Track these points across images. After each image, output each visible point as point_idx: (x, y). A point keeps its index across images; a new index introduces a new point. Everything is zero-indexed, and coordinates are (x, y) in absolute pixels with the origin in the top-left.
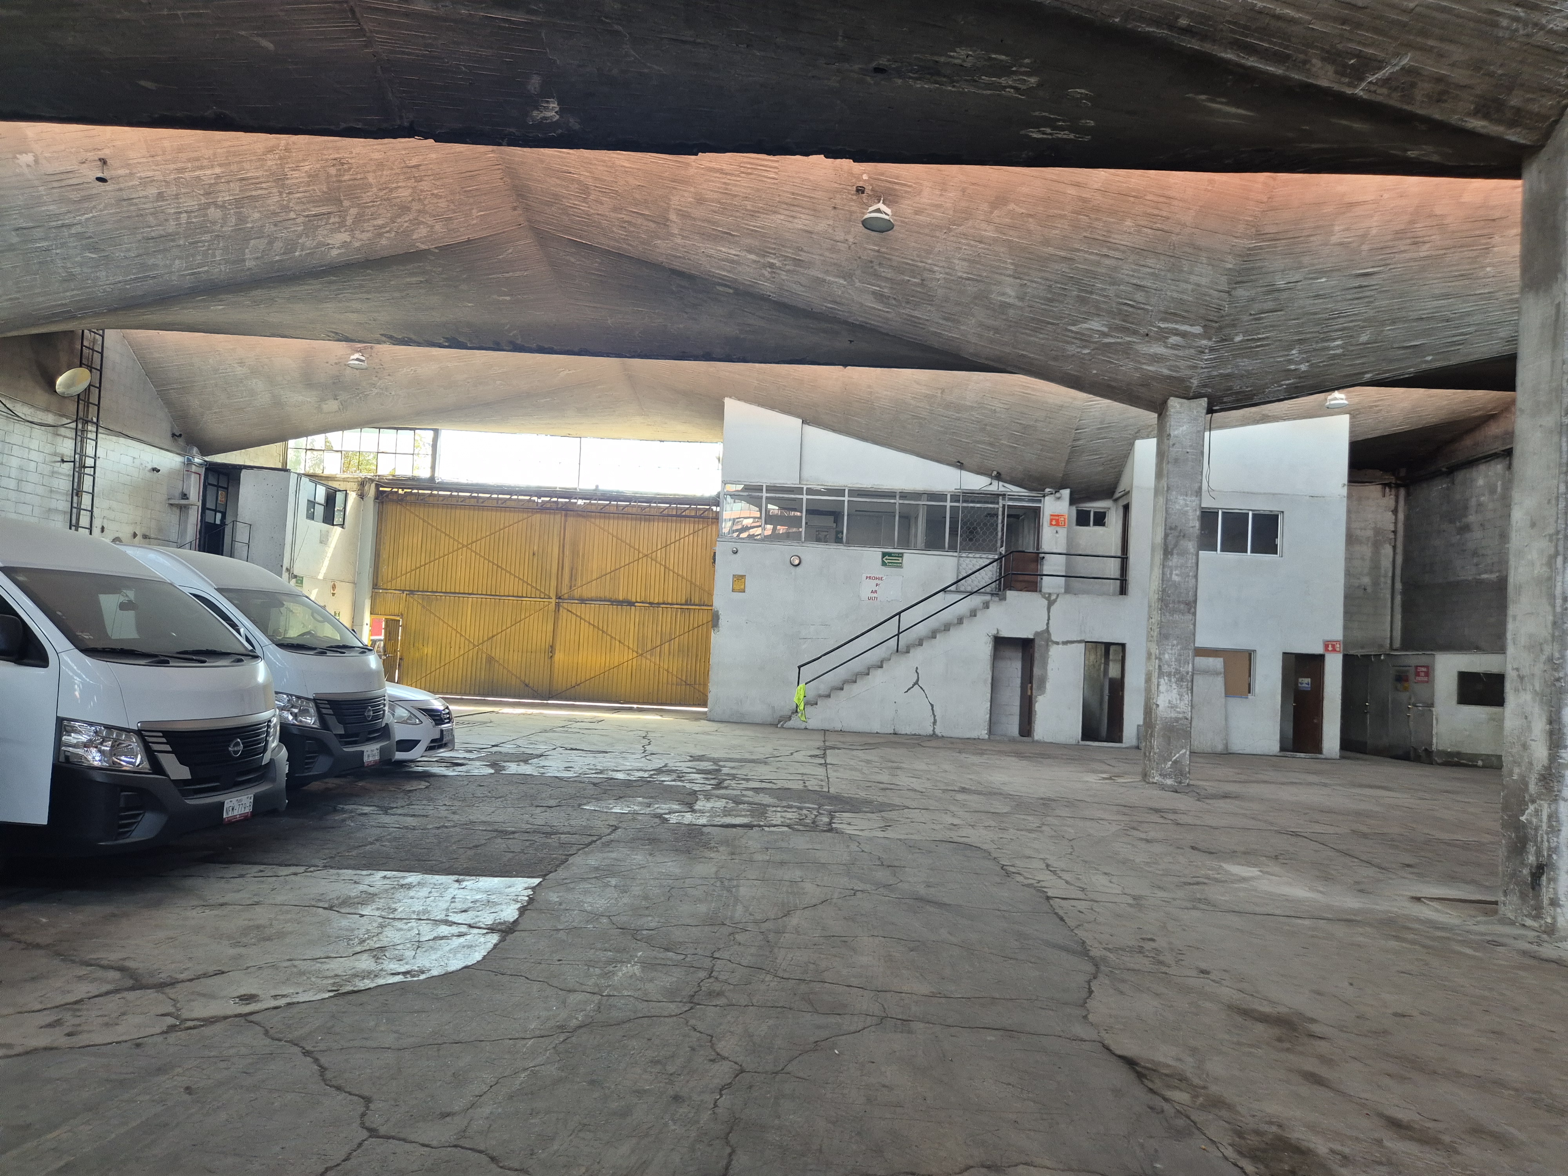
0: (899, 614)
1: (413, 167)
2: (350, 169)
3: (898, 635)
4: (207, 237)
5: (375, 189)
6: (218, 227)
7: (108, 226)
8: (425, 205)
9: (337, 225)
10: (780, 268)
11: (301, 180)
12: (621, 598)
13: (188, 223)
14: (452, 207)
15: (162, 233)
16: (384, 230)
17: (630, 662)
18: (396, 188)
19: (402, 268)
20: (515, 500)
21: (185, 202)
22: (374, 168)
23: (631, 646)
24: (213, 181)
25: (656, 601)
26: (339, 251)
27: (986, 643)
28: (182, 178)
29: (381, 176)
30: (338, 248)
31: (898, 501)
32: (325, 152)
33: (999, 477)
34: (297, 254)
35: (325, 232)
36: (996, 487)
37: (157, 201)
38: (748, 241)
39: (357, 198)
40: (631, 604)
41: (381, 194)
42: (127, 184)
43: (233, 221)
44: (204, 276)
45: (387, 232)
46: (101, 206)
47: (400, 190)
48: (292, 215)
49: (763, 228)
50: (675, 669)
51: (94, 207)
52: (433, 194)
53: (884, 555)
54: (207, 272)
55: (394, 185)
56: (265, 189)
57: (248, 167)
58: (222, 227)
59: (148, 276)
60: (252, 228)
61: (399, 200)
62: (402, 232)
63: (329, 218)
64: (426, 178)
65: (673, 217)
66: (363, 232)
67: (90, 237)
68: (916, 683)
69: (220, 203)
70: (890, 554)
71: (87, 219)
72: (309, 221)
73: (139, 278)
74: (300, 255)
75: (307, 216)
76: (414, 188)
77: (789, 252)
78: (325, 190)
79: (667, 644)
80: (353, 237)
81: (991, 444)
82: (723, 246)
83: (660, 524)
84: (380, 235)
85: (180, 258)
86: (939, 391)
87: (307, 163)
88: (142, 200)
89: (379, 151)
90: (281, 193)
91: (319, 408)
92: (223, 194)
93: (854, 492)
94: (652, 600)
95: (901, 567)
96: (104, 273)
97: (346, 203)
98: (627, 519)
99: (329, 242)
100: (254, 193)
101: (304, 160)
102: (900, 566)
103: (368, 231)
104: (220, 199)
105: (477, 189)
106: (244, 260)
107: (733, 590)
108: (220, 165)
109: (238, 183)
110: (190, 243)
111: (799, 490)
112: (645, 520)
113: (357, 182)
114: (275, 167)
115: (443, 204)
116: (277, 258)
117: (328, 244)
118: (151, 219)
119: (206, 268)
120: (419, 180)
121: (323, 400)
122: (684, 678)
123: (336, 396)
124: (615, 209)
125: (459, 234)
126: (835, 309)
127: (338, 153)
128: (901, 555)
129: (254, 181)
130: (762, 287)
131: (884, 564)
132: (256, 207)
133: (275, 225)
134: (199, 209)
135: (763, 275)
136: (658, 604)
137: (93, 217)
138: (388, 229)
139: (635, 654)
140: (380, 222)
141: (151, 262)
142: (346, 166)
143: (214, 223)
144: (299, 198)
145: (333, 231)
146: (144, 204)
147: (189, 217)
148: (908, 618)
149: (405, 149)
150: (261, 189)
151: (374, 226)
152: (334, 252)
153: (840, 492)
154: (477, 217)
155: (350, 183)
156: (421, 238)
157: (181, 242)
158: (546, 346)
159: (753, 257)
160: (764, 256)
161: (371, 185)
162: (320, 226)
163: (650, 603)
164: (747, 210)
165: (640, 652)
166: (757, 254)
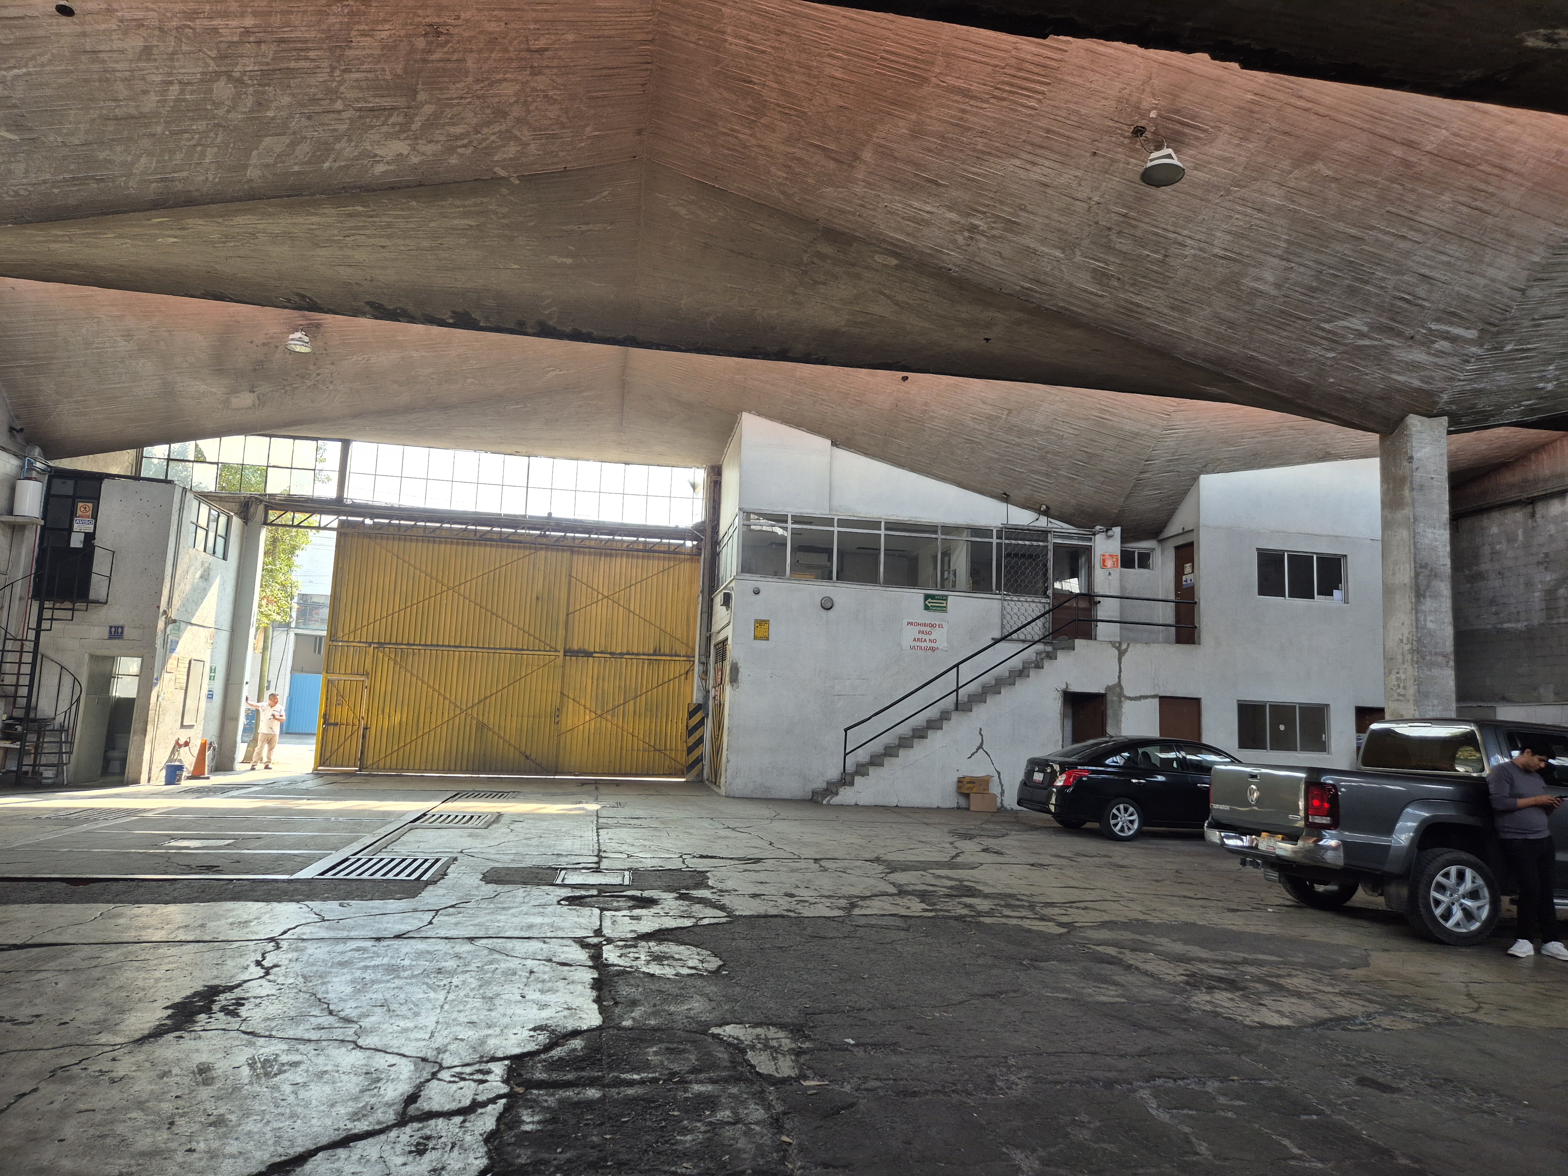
0: (957, 665)
1: (537, 51)
2: (447, 42)
3: (957, 690)
4: (201, 125)
5: (470, 79)
6: (221, 112)
7: (49, 92)
8: (529, 112)
9: (397, 128)
10: (982, 233)
11: (369, 52)
12: (576, 648)
13: (177, 100)
14: (564, 120)
15: (134, 112)
16: (459, 143)
17: (587, 725)
18: (499, 81)
19: (458, 202)
20: (447, 529)
21: (183, 67)
22: (481, 45)
23: (588, 705)
24: (236, 39)
25: (619, 651)
26: (387, 167)
27: (1055, 699)
28: (189, 27)
29: (488, 59)
30: (388, 163)
31: (940, 536)
32: (420, 12)
33: (1047, 513)
34: (327, 165)
35: (376, 137)
36: (1043, 522)
37: (139, 59)
38: (954, 193)
39: (440, 89)
40: (588, 654)
41: (476, 87)
42: (97, 27)
43: (249, 105)
44: (179, 186)
45: (464, 146)
46: (45, 59)
47: (505, 84)
48: (339, 105)
49: (985, 176)
50: (642, 732)
51: (33, 58)
52: (545, 96)
53: (927, 597)
54: (186, 179)
55: (499, 76)
56: (313, 60)
57: (297, 23)
58: (228, 111)
59: (92, 177)
60: (273, 119)
61: (496, 100)
62: (486, 148)
63: (390, 116)
64: (547, 71)
65: (867, 155)
66: (430, 142)
67: (15, 106)
68: (981, 747)
69: (237, 75)
70: (933, 597)
71: (16, 77)
72: (360, 117)
73: (78, 179)
74: (331, 168)
75: (360, 109)
76: (525, 84)
77: (1005, 212)
78: (399, 72)
79: (632, 702)
80: (414, 149)
81: (1047, 475)
82: (918, 200)
83: (624, 559)
84: (452, 150)
85: (150, 154)
86: (1006, 412)
87: (387, 27)
88: (115, 55)
89: (499, 20)
90: (333, 69)
91: (226, 403)
92: (246, 61)
93: (891, 526)
94: (613, 650)
95: (945, 611)
96: (22, 166)
97: (422, 96)
98: (584, 553)
99: (378, 152)
100: (292, 65)
101: (385, 21)
102: (944, 609)
103: (437, 142)
104: (239, 68)
105: (605, 97)
106: (245, 167)
107: (755, 638)
108: (255, 14)
109: (274, 47)
110: (172, 133)
111: (829, 522)
112: (606, 555)
113: (449, 66)
114: (337, 27)
115: (553, 112)
116: (296, 168)
117: (376, 155)
118: (121, 90)
119: (185, 174)
120: (536, 72)
121: (234, 391)
122: (652, 743)
123: (253, 386)
124: (789, 140)
125: (555, 160)
126: (1032, 290)
127: (439, 16)
128: (945, 598)
129: (299, 45)
130: (944, 257)
131: (927, 608)
132: (289, 86)
133: (309, 118)
134: (202, 81)
135: (954, 242)
136: (622, 654)
137: (24, 74)
138: (466, 141)
139: (593, 715)
140: (458, 130)
141: (102, 155)
142: (442, 39)
143: (217, 105)
144: (357, 80)
145: (388, 136)
146: (117, 62)
147: (182, 91)
148: (967, 672)
149: (536, 21)
150: (306, 59)
151: (449, 135)
152: (380, 168)
153: (876, 524)
154: (589, 138)
155: (440, 65)
156: (505, 160)
157: (159, 129)
158: (584, 331)
159: (953, 216)
160: (969, 215)
161: (467, 72)
162: (372, 127)
163: (611, 653)
164: (974, 150)
165: (599, 712)
166: (960, 213)
